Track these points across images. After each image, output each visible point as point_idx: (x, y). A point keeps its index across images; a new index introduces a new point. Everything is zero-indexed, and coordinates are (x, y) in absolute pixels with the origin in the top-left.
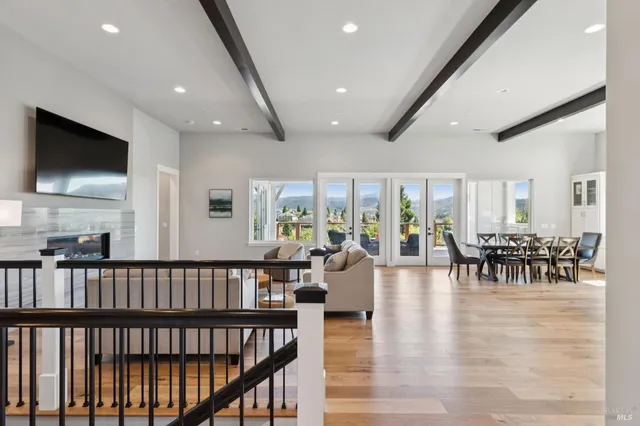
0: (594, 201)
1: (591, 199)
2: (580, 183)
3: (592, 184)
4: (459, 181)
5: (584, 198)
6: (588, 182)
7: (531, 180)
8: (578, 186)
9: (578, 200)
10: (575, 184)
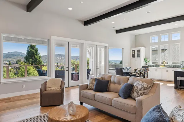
0: (139, 57)
1: (138, 55)
2: (134, 50)
3: (138, 51)
4: (106, 47)
5: (136, 55)
6: (137, 50)
7: (123, 48)
8: (133, 51)
9: (133, 56)
10: (132, 51)
